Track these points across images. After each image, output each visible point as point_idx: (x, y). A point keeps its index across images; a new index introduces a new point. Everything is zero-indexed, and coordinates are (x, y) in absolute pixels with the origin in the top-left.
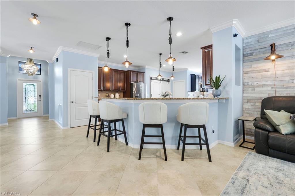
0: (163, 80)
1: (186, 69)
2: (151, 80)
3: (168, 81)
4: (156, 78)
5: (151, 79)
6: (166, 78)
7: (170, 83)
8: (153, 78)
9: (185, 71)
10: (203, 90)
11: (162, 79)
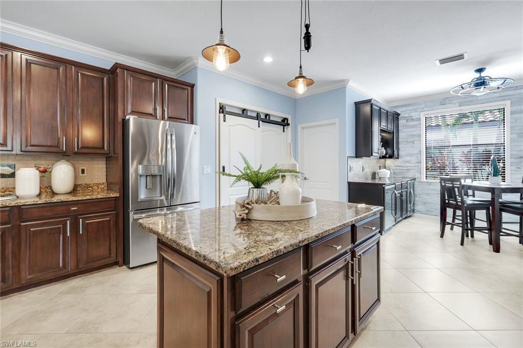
0: (267, 119)
1: (344, 81)
2: (222, 115)
3: (284, 123)
4: (244, 110)
5: (222, 109)
6: (277, 114)
7: (289, 129)
8: (228, 109)
9: (338, 88)
10: (386, 154)
11: (263, 117)
